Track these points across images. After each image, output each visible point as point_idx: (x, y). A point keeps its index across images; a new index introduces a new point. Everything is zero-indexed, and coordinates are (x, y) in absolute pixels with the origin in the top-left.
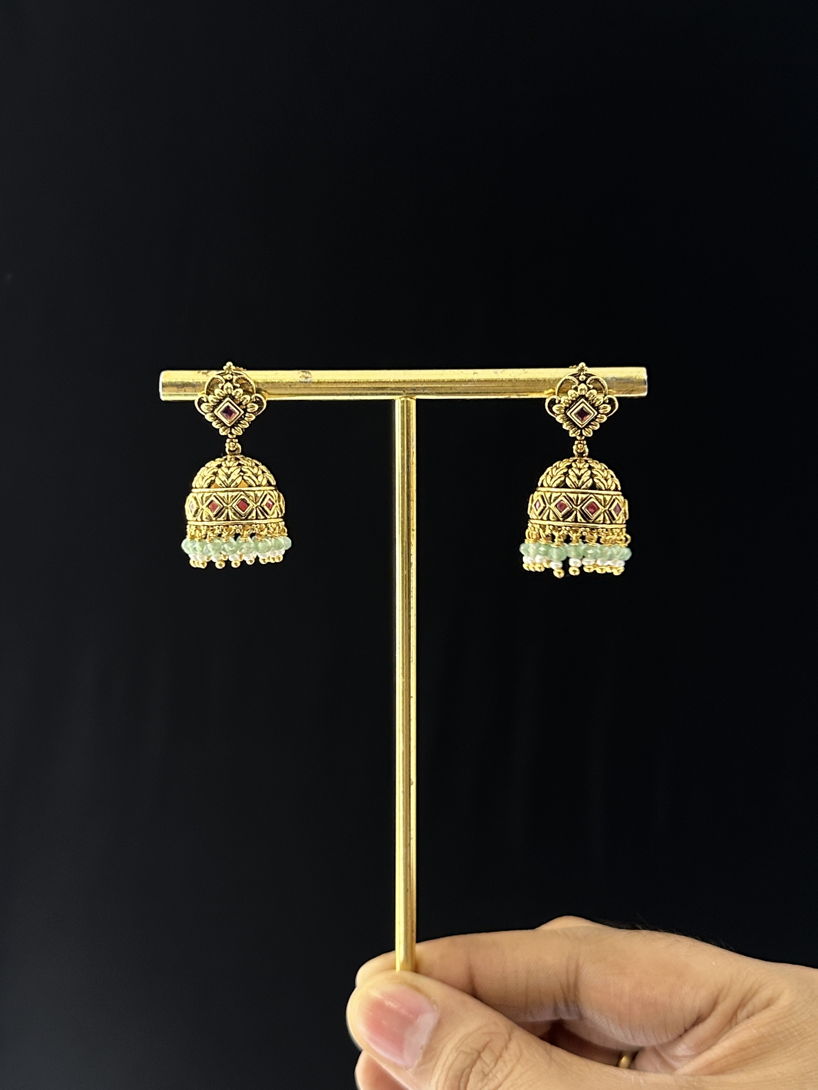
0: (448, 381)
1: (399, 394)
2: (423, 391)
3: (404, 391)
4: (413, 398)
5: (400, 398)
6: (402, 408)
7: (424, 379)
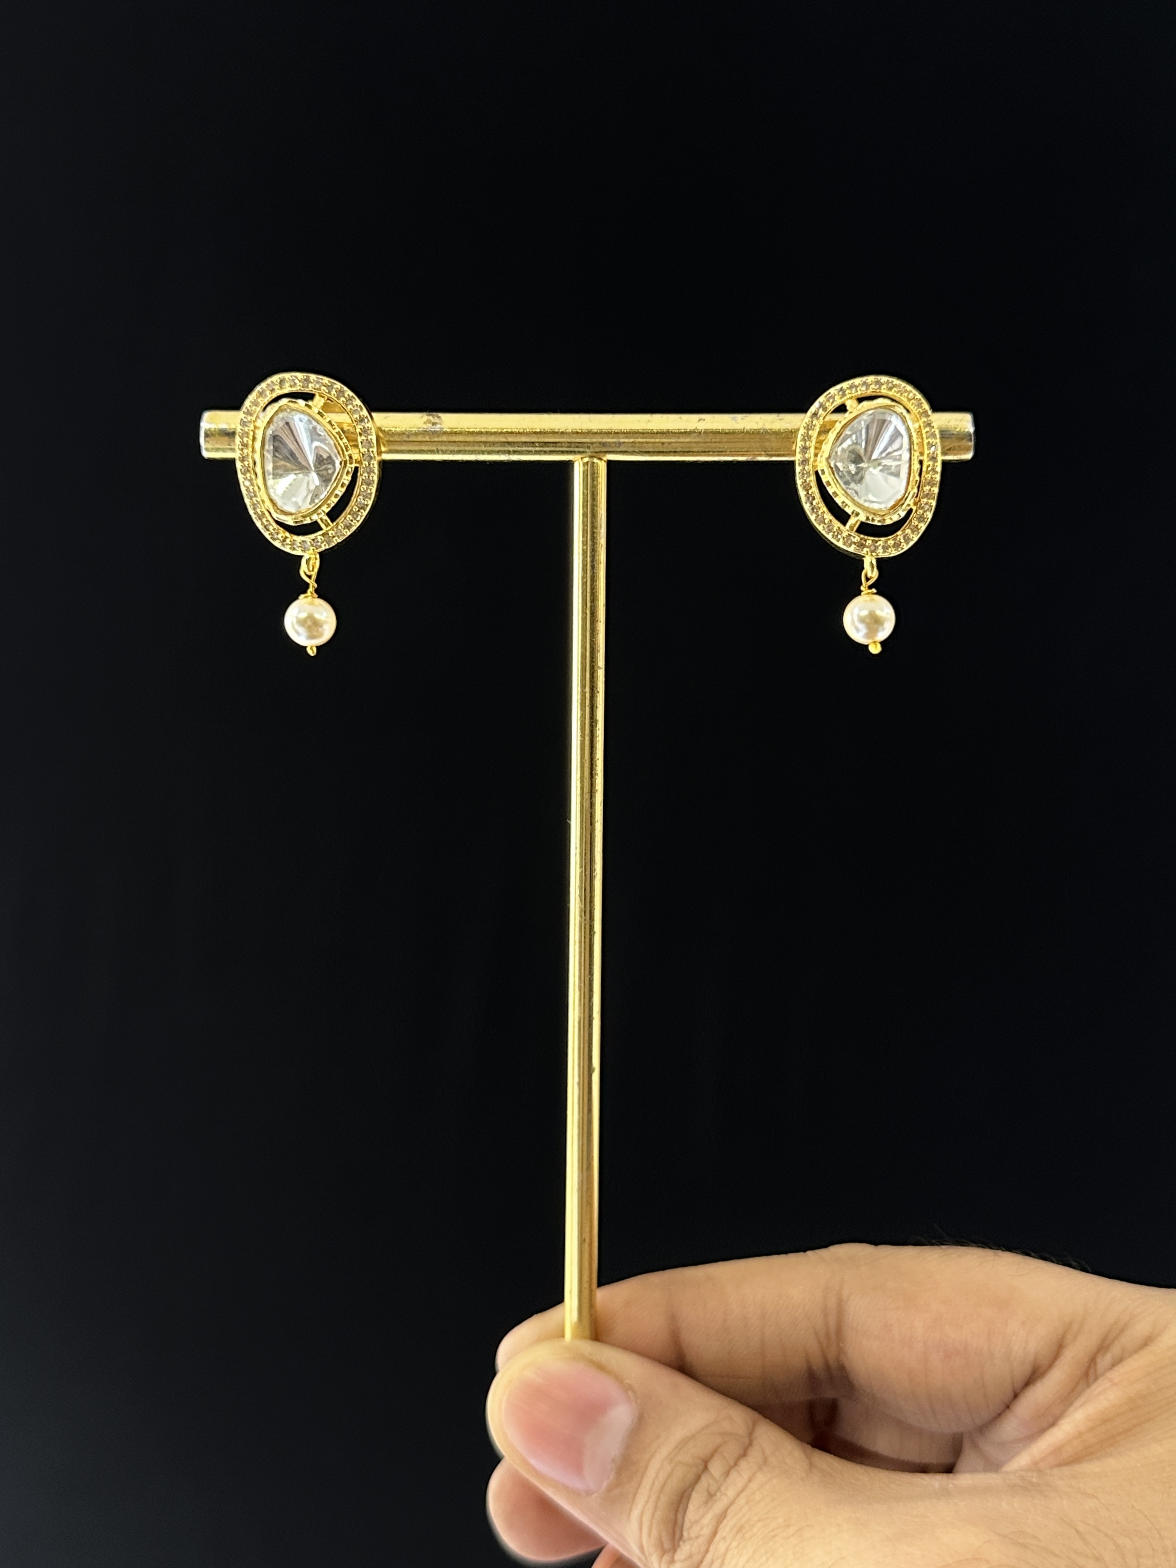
0: (657, 433)
1: (580, 452)
2: (619, 447)
3: (589, 447)
4: (602, 458)
5: (582, 458)
6: (585, 473)
7: (620, 428)
